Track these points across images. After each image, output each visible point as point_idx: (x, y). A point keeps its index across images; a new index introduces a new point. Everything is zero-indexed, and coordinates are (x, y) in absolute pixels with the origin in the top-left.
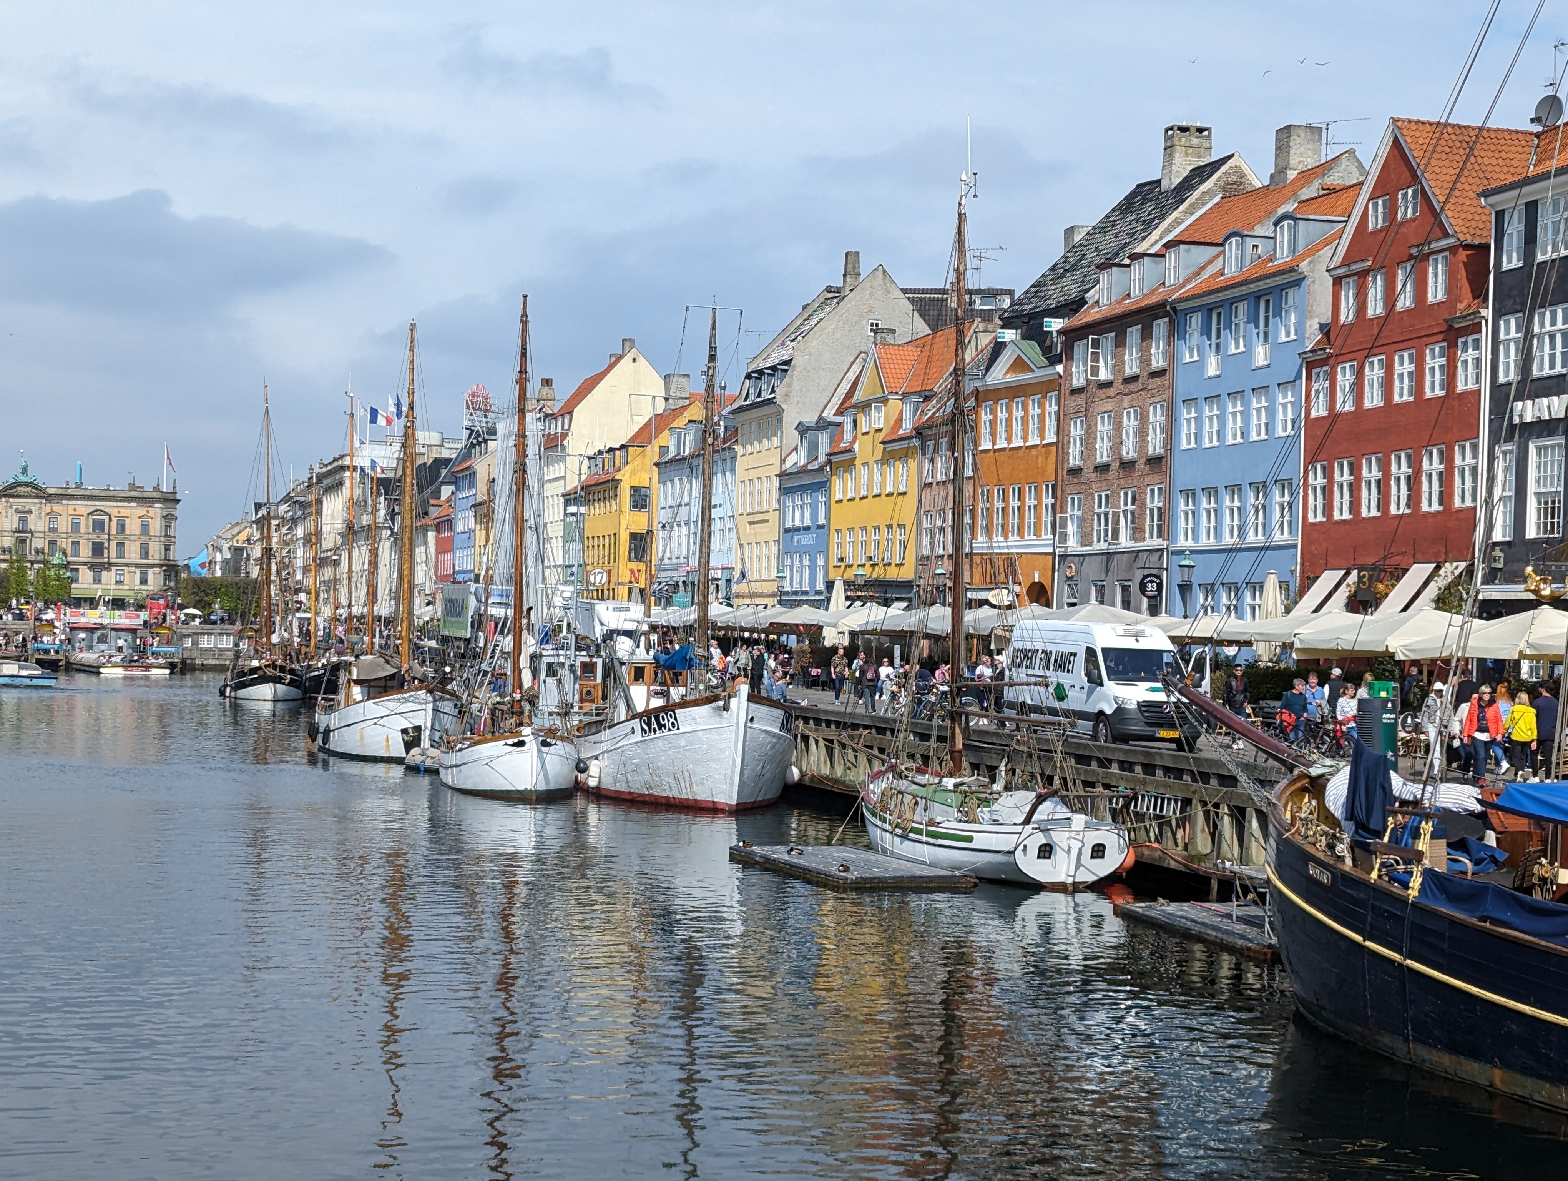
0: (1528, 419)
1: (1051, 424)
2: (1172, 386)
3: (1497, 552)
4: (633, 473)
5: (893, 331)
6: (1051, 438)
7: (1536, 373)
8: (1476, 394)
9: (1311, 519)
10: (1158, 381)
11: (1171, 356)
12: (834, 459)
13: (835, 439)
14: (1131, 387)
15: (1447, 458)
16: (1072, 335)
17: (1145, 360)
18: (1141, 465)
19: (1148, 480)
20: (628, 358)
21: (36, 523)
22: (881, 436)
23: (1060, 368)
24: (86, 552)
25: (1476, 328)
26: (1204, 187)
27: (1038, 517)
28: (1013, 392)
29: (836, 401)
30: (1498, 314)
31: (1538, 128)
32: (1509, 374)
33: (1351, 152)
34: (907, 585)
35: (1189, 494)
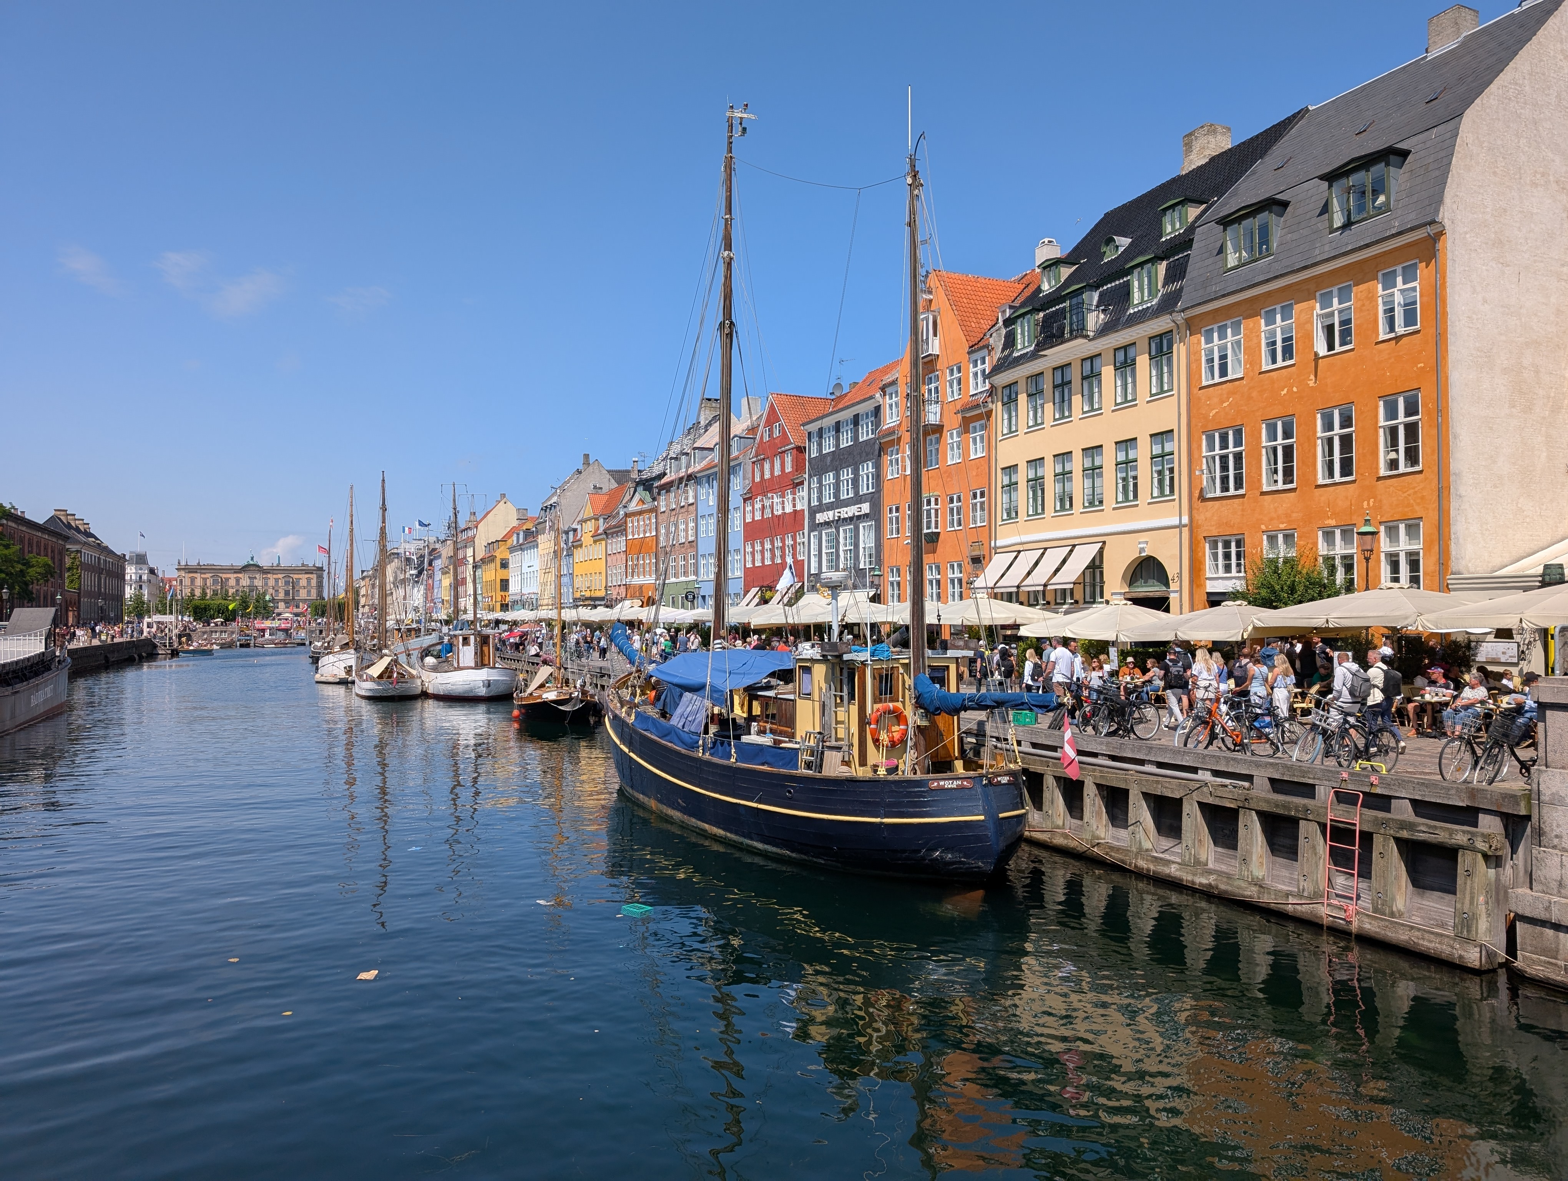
0: (821, 521)
1: (654, 526)
2: (696, 510)
3: (812, 578)
4: (501, 553)
5: (601, 488)
6: (654, 533)
7: (824, 502)
8: (803, 510)
9: (747, 566)
10: (691, 507)
11: (696, 497)
12: (575, 544)
13: (575, 535)
14: (683, 510)
15: (794, 539)
16: (661, 488)
17: (687, 499)
18: (687, 544)
19: (689, 550)
20: (502, 502)
21: (258, 583)
22: (591, 534)
23: (656, 503)
24: (281, 595)
25: (802, 483)
27: (650, 568)
28: (640, 513)
30: (810, 476)
32: (815, 503)
34: (602, 599)
35: (703, 556)
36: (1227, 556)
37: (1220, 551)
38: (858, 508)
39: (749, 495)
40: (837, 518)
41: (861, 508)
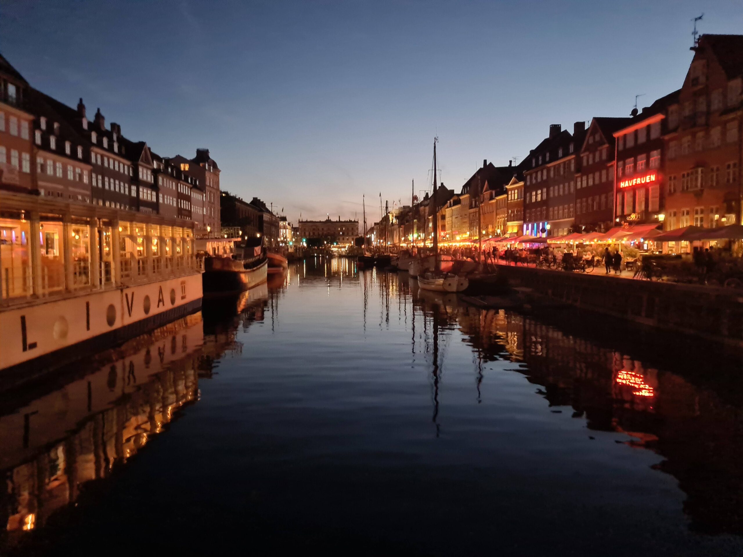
0: (624, 186)
1: (523, 194)
6: (523, 198)
8: (613, 181)
10: (545, 183)
11: (547, 177)
14: (540, 185)
15: (607, 197)
17: (542, 177)
18: (542, 202)
19: (543, 206)
22: (488, 199)
23: (524, 182)
26: (558, 138)
28: (515, 187)
30: (618, 162)
31: (631, 117)
32: (620, 176)
33: (588, 126)
38: (648, 177)
39: (579, 175)
40: (634, 184)
41: (650, 178)
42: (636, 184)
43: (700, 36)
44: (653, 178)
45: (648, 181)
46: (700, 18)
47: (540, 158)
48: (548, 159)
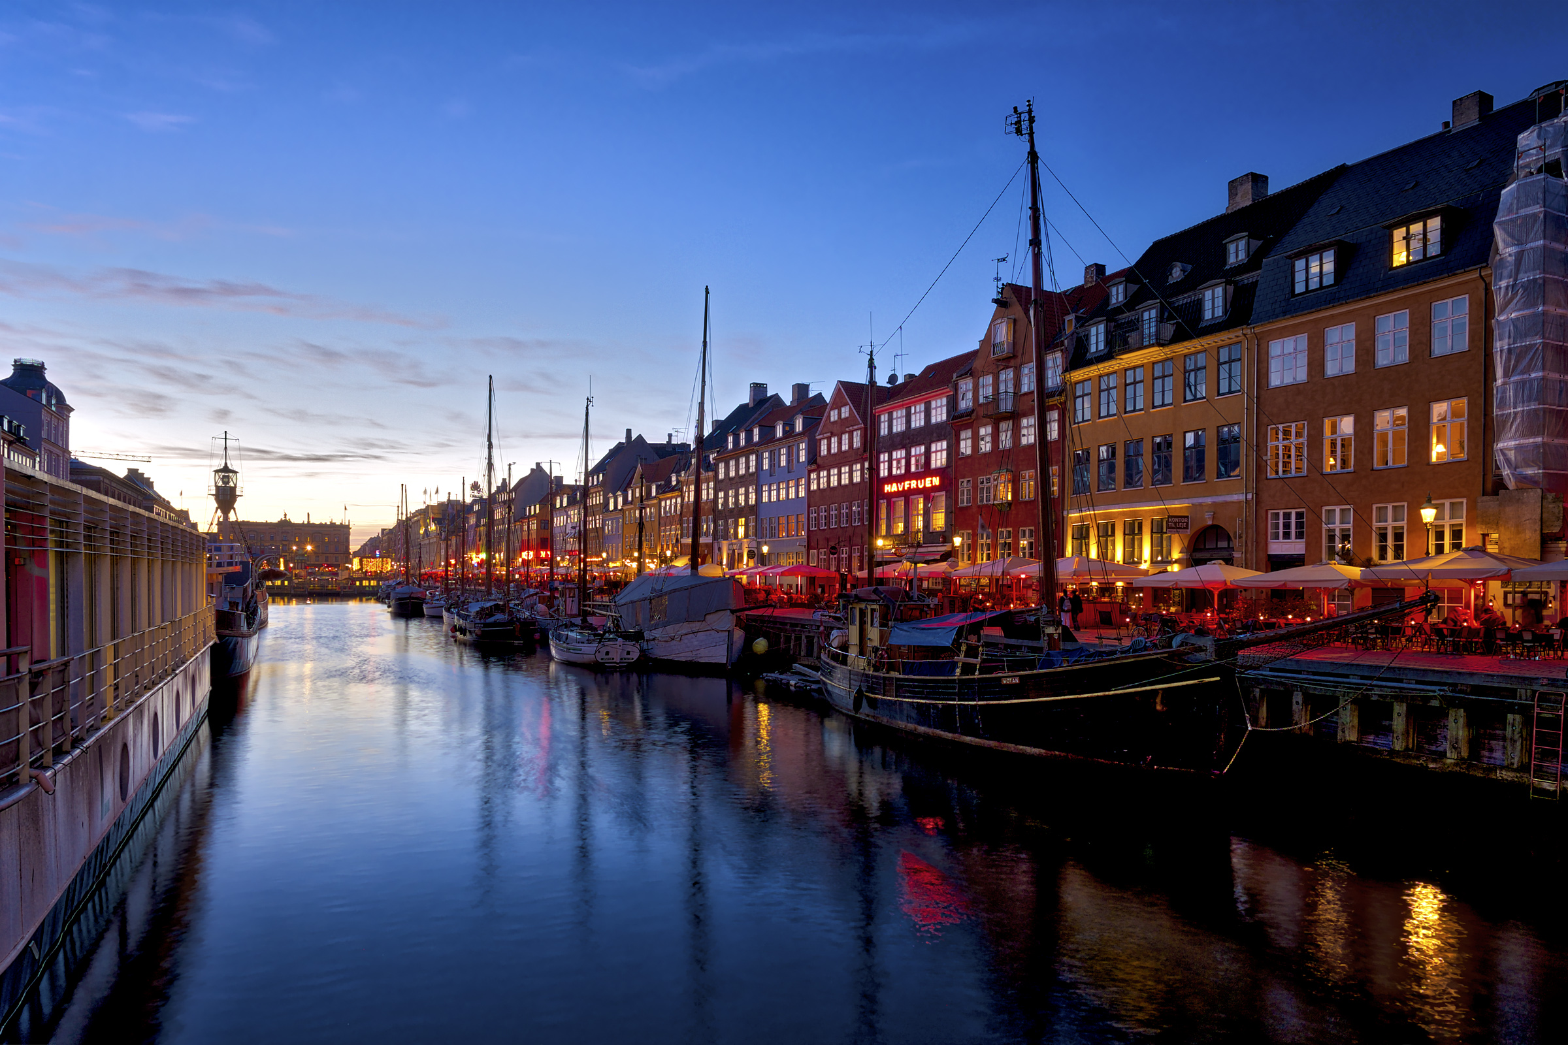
0: (890, 491)
1: (711, 492)
2: (758, 479)
6: (711, 499)
7: (893, 474)
9: (811, 529)
10: (752, 477)
11: (757, 468)
12: (625, 507)
13: (625, 500)
14: (742, 480)
16: (717, 460)
17: (747, 467)
18: (746, 509)
19: (749, 514)
23: (714, 473)
26: (766, 406)
29: (624, 485)
30: (879, 452)
31: (889, 386)
32: (884, 475)
33: (821, 393)
35: (765, 520)
36: (1287, 526)
37: (1281, 521)
38: (928, 480)
39: (814, 467)
40: (906, 488)
41: (931, 481)
42: (909, 488)
43: (1003, 284)
44: (936, 481)
45: (928, 485)
46: (1004, 260)
47: (743, 435)
48: (756, 438)
